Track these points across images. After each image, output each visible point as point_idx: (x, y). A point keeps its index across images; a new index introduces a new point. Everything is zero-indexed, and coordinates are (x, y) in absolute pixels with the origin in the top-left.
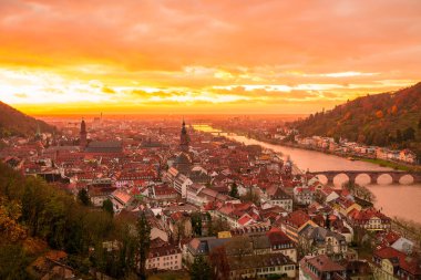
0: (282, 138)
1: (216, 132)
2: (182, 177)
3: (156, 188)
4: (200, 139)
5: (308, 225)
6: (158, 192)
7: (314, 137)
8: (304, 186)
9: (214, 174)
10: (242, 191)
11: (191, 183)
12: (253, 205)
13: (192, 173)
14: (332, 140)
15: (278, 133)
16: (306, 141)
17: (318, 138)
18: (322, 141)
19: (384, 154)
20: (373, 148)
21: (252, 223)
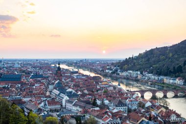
0: (110, 72)
1: (71, 69)
2: (62, 95)
3: (48, 101)
4: (64, 73)
5: (143, 120)
6: (50, 104)
7: (129, 71)
8: (132, 99)
9: (79, 93)
10: (99, 102)
11: (68, 98)
12: (108, 110)
13: (67, 93)
14: (139, 73)
15: (108, 69)
16: (125, 74)
17: (131, 71)
18: (133, 73)
19: (168, 80)
20: (162, 77)
21: (110, 120)
